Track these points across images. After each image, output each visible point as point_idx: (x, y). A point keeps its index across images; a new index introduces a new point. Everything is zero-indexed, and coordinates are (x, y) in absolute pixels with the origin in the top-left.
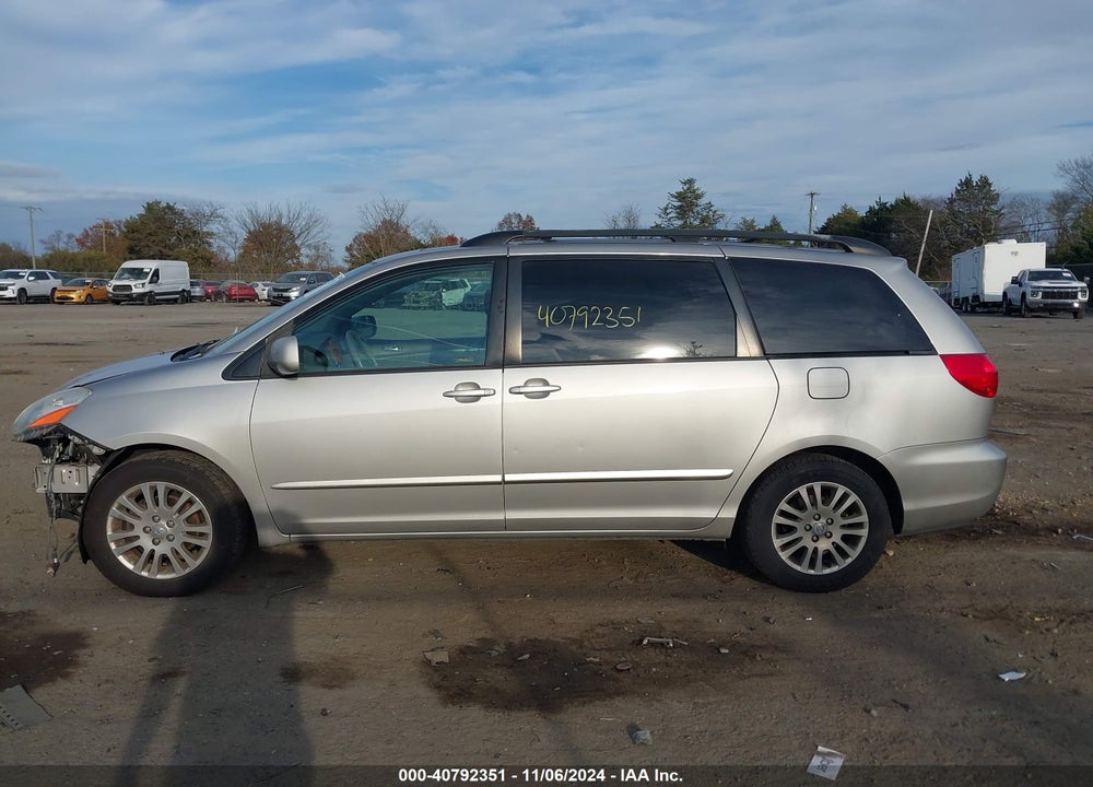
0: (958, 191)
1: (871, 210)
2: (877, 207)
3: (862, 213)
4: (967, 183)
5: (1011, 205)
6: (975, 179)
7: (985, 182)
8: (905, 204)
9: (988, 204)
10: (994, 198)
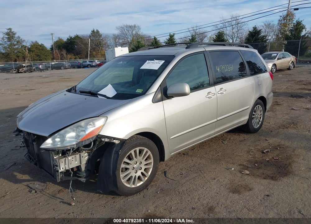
0: (91, 34)
1: (68, 39)
2: (69, 38)
3: (65, 40)
4: (93, 31)
5: (105, 37)
6: (95, 30)
7: (98, 32)
8: (77, 37)
9: (100, 37)
10: (100, 36)
